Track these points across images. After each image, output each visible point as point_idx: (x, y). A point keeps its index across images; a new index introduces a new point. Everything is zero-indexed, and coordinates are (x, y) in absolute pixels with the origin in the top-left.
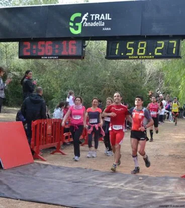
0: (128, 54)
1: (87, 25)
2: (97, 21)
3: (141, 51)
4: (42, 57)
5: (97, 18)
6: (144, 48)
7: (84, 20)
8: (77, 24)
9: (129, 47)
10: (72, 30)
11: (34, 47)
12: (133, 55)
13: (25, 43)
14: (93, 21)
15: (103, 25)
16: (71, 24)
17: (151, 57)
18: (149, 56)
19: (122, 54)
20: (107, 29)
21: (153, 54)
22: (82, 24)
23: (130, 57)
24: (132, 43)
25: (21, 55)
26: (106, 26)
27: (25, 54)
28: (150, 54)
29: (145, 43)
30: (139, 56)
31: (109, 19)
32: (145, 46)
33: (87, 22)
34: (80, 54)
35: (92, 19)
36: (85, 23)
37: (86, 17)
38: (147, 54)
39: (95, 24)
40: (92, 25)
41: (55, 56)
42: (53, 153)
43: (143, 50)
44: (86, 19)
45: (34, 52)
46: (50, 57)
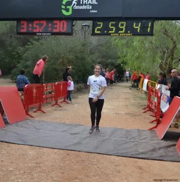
0: (110, 32)
1: (76, 7)
2: (85, 5)
3: (122, 30)
4: (37, 34)
5: (85, 3)
6: (124, 27)
7: (74, 4)
8: (68, 7)
9: (111, 26)
10: (64, 12)
11: (30, 25)
12: (115, 33)
13: (22, 22)
14: (82, 5)
15: (91, 8)
16: (63, 7)
17: (129, 34)
18: (128, 33)
19: (105, 32)
20: (94, 11)
21: (131, 32)
22: (73, 7)
23: (112, 34)
24: (114, 23)
25: (19, 31)
26: (93, 9)
27: (22, 31)
28: (129, 32)
29: (125, 23)
30: (119, 34)
31: (95, 3)
32: (125, 26)
33: (77, 5)
34: (70, 31)
35: (81, 3)
36: (75, 6)
37: (76, 2)
38: (126, 32)
39: (84, 7)
40: (81, 8)
41: (48, 33)
43: (123, 29)
44: (76, 3)
45: (30, 29)
46: (44, 34)
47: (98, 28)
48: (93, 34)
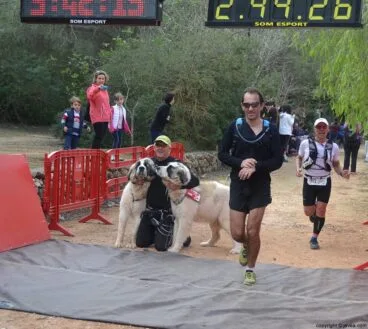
4: (72, 21)
6: (287, 6)
9: (256, 2)
17: (300, 24)
18: (298, 21)
19: (241, 17)
21: (305, 18)
23: (257, 24)
25: (26, 15)
27: (34, 13)
28: (299, 17)
34: (152, 15)
38: (293, 18)
41: (98, 19)
42: (84, 221)
45: (54, 9)
46: (89, 21)
47: (222, 6)
48: (211, 22)
